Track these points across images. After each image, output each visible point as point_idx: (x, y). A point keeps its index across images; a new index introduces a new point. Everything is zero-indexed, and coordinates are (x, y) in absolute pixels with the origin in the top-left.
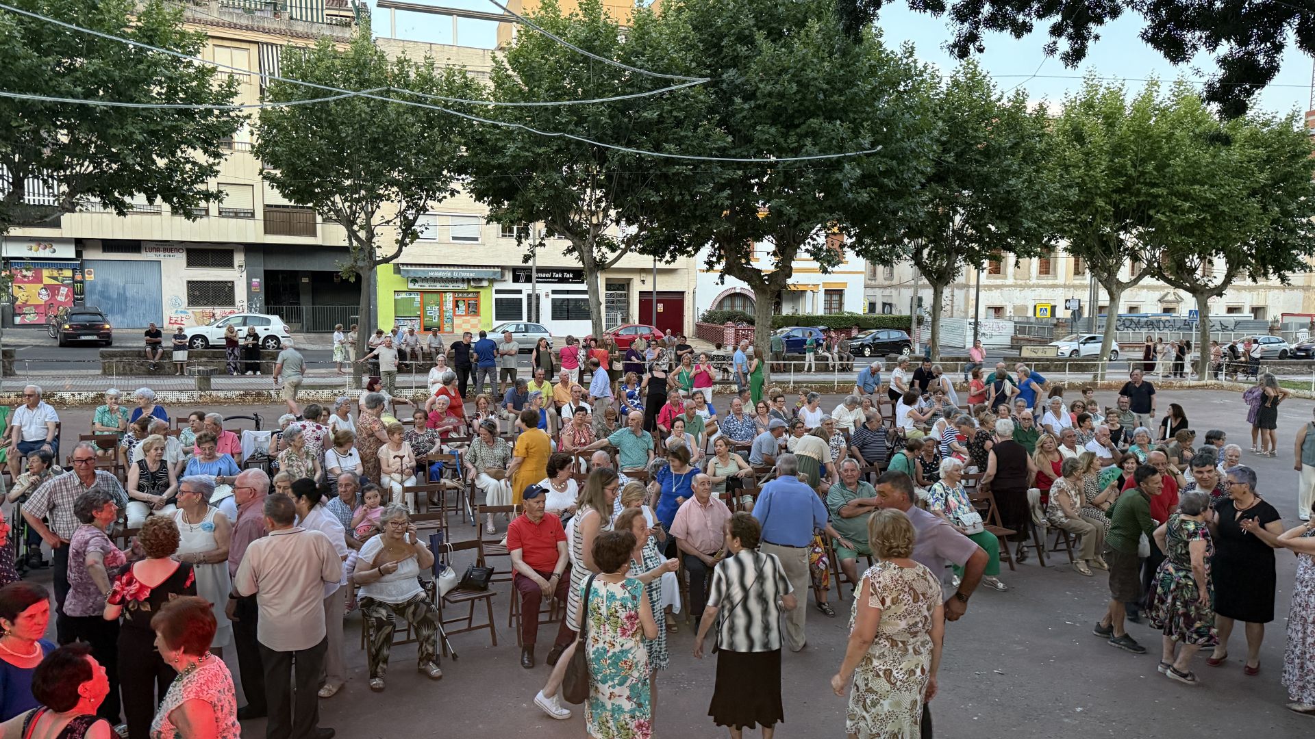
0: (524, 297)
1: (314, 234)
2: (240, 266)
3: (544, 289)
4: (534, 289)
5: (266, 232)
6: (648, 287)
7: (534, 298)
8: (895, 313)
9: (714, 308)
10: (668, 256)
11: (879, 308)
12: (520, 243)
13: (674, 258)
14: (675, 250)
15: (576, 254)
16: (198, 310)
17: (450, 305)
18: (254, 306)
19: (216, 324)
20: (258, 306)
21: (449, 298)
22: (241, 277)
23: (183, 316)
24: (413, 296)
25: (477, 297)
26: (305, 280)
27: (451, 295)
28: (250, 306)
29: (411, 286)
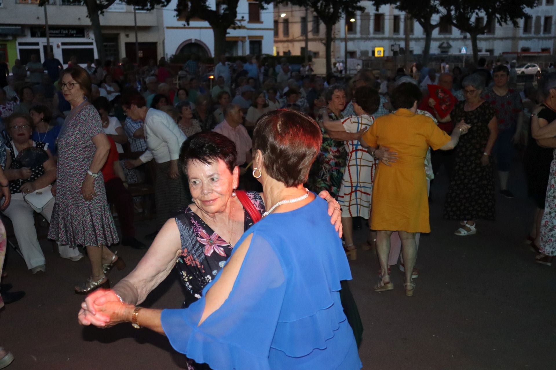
0: (41, 48)
3: (55, 42)
4: (48, 41)
6: (132, 39)
7: (49, 48)
9: (178, 53)
25: (4, 48)
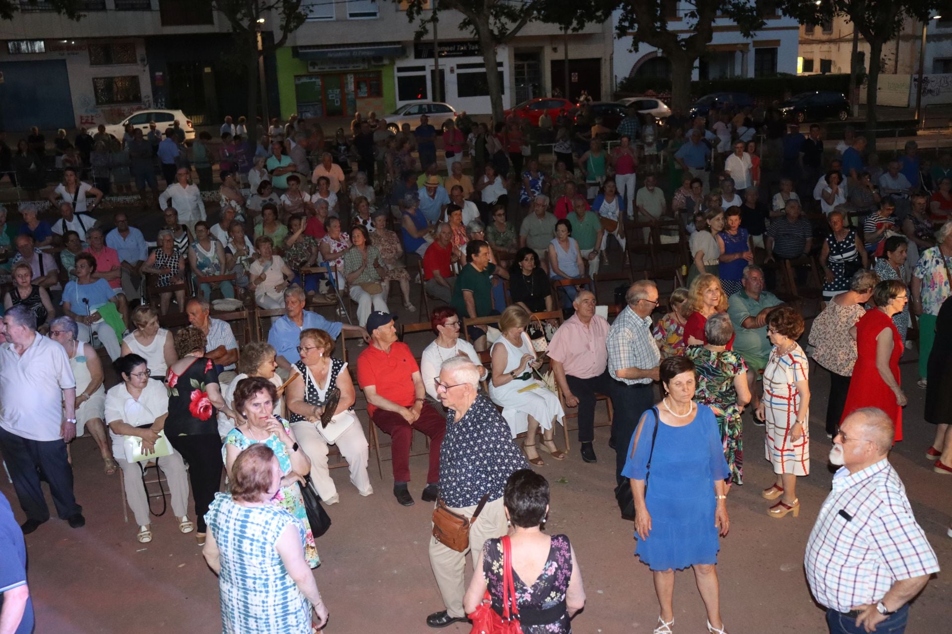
0: (428, 74)
1: (210, 22)
2: (143, 60)
3: (448, 64)
4: (437, 64)
5: (165, 22)
6: (560, 56)
7: (437, 74)
8: (834, 71)
9: (633, 74)
10: (575, 23)
11: (817, 66)
12: (411, 19)
13: (581, 25)
14: (582, 15)
15: (472, 27)
16: (106, 108)
17: (351, 87)
18: (160, 101)
19: (123, 122)
20: (163, 100)
21: (351, 80)
22: (144, 71)
23: (93, 114)
24: (314, 80)
25: (378, 77)
26: (208, 70)
27: (352, 76)
28: (156, 101)
29: (311, 69)
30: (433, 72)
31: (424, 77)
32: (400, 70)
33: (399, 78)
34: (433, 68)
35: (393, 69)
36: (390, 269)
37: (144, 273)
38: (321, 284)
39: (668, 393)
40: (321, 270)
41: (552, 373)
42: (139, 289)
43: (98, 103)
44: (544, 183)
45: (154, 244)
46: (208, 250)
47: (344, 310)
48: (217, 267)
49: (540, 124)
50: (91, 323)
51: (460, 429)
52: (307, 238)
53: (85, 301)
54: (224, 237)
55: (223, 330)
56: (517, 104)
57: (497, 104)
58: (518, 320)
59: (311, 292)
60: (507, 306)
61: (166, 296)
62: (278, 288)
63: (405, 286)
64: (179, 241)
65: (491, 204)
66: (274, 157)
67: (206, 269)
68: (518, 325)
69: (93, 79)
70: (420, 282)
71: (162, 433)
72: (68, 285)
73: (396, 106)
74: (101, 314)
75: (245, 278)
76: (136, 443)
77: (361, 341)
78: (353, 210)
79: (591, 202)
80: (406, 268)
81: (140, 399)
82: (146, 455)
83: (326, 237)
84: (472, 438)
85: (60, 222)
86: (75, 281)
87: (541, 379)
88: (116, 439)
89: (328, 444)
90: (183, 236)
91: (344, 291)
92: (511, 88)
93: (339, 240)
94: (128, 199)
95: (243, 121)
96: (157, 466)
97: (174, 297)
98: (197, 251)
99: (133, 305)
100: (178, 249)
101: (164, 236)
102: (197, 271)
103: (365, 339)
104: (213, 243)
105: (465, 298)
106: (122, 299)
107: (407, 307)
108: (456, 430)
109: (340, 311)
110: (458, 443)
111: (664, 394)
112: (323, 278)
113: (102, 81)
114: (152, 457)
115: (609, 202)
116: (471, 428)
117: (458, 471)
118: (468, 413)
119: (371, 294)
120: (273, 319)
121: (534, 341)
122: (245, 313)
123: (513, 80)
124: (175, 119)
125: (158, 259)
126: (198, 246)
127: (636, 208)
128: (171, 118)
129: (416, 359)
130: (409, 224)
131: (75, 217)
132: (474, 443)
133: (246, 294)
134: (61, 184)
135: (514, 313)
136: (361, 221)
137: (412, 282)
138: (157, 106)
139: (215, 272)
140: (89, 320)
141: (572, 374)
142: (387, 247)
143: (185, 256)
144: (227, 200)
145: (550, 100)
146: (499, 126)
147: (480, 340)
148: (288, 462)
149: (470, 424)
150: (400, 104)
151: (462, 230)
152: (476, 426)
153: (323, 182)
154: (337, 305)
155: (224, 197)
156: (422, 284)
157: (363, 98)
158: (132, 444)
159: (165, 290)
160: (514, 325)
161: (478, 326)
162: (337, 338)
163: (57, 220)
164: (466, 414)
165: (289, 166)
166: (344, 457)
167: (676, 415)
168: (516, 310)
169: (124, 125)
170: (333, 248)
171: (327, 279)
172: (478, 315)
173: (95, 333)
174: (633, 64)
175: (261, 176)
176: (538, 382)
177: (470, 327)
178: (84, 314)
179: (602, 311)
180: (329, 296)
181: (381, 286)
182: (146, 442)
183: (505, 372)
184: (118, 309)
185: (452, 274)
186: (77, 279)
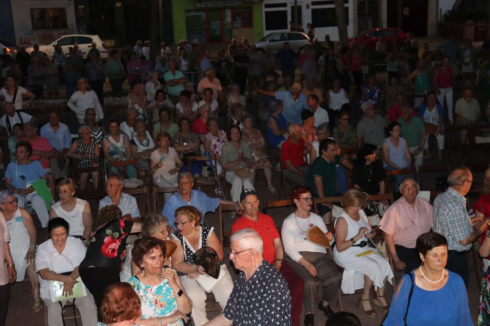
0: (288, 9)
4: (296, 2)
7: (296, 9)
9: (455, 8)
16: (41, 32)
17: (229, 19)
18: (81, 27)
19: (53, 44)
20: (84, 27)
21: (228, 13)
22: (70, 4)
23: (30, 37)
24: (200, 14)
25: (250, 12)
26: (118, 4)
27: (230, 11)
28: (78, 28)
29: (198, 5)
30: (293, 8)
31: (285, 12)
32: (267, 6)
33: (267, 13)
34: (293, 5)
35: (262, 5)
36: (256, 160)
37: (68, 157)
38: (203, 170)
39: (424, 263)
40: (203, 158)
41: (384, 243)
42: (64, 171)
43: (34, 28)
44: (379, 94)
45: (77, 136)
46: (118, 141)
47: (220, 190)
48: (124, 155)
49: (377, 48)
50: (27, 194)
51: (250, 286)
52: (192, 134)
53: (23, 177)
54: (130, 132)
55: (130, 202)
56: (359, 33)
57: (343, 33)
58: (357, 201)
59: (197, 175)
60: (348, 189)
61: (84, 175)
62: (172, 172)
63: (268, 173)
64: (96, 134)
65: (337, 110)
66: (170, 72)
67: (116, 156)
68: (356, 205)
69: (31, 9)
70: (280, 170)
71: (79, 279)
72: (10, 165)
73: (263, 34)
74: (35, 188)
75: (146, 164)
76: (58, 286)
77: (234, 213)
78: (229, 114)
79: (417, 110)
80: (268, 158)
81: (63, 253)
82: (66, 296)
83: (208, 134)
84: (259, 293)
85: (4, 118)
86: (15, 162)
87: (375, 247)
88: (44, 283)
89: (206, 293)
90: (99, 130)
91: (220, 175)
92: (354, 20)
93: (218, 136)
94: (57, 102)
95: (147, 44)
96: (73, 305)
97: (90, 177)
98: (109, 141)
99: (58, 182)
100: (95, 140)
101: (82, 130)
102: (109, 157)
103: (237, 211)
104: (122, 136)
105: (316, 182)
106: (51, 177)
107: (270, 189)
108: (247, 287)
109: (218, 191)
110: (249, 298)
111: (420, 263)
112: (205, 165)
113: (38, 11)
114: (70, 298)
115: (430, 111)
116: (259, 286)
117: (250, 322)
118: (256, 273)
119: (242, 178)
120: (167, 195)
121: (369, 218)
122: (145, 190)
123: (356, 14)
124: (93, 41)
125: (79, 147)
126: (111, 138)
127: (455, 115)
128: (90, 41)
129: (277, 228)
130: (273, 125)
131: (16, 114)
132: (261, 297)
133: (146, 176)
134: (3, 88)
135: (353, 195)
136: (235, 121)
137: (273, 170)
138: (79, 32)
139: (122, 158)
140: (25, 192)
141: (400, 244)
142: (254, 142)
143: (100, 146)
144: (132, 104)
145: (385, 29)
146: (344, 50)
147: (327, 215)
148: (175, 303)
149: (257, 282)
150: (267, 33)
151: (314, 130)
152: (262, 283)
153: (208, 92)
154: (216, 185)
155: (130, 101)
156: (282, 172)
157: (239, 28)
158: (55, 287)
159: (84, 170)
160: (353, 205)
161: (326, 205)
162: (216, 210)
163: (2, 116)
164: (255, 274)
165: (181, 78)
166: (218, 303)
167: (430, 281)
168: (355, 193)
169: (54, 46)
170: (213, 143)
171: (208, 166)
172: (326, 195)
173: (29, 202)
174: (453, 4)
175: (155, 87)
176: (372, 249)
177: (319, 205)
178: (21, 188)
179: (425, 195)
180: (209, 178)
181: (250, 172)
182: (66, 286)
183: (346, 240)
184: (48, 184)
185: (305, 164)
186: (17, 161)
